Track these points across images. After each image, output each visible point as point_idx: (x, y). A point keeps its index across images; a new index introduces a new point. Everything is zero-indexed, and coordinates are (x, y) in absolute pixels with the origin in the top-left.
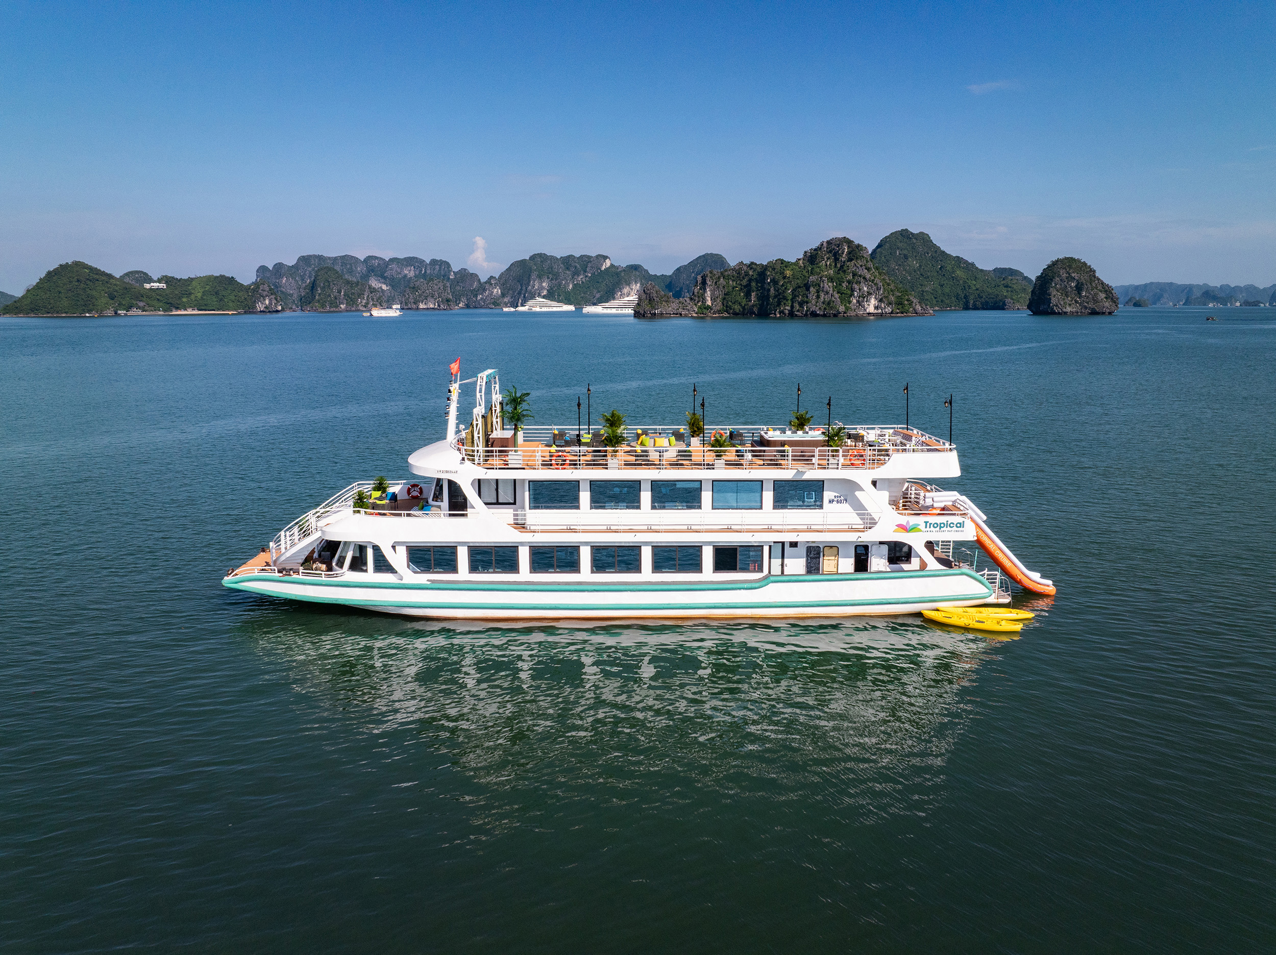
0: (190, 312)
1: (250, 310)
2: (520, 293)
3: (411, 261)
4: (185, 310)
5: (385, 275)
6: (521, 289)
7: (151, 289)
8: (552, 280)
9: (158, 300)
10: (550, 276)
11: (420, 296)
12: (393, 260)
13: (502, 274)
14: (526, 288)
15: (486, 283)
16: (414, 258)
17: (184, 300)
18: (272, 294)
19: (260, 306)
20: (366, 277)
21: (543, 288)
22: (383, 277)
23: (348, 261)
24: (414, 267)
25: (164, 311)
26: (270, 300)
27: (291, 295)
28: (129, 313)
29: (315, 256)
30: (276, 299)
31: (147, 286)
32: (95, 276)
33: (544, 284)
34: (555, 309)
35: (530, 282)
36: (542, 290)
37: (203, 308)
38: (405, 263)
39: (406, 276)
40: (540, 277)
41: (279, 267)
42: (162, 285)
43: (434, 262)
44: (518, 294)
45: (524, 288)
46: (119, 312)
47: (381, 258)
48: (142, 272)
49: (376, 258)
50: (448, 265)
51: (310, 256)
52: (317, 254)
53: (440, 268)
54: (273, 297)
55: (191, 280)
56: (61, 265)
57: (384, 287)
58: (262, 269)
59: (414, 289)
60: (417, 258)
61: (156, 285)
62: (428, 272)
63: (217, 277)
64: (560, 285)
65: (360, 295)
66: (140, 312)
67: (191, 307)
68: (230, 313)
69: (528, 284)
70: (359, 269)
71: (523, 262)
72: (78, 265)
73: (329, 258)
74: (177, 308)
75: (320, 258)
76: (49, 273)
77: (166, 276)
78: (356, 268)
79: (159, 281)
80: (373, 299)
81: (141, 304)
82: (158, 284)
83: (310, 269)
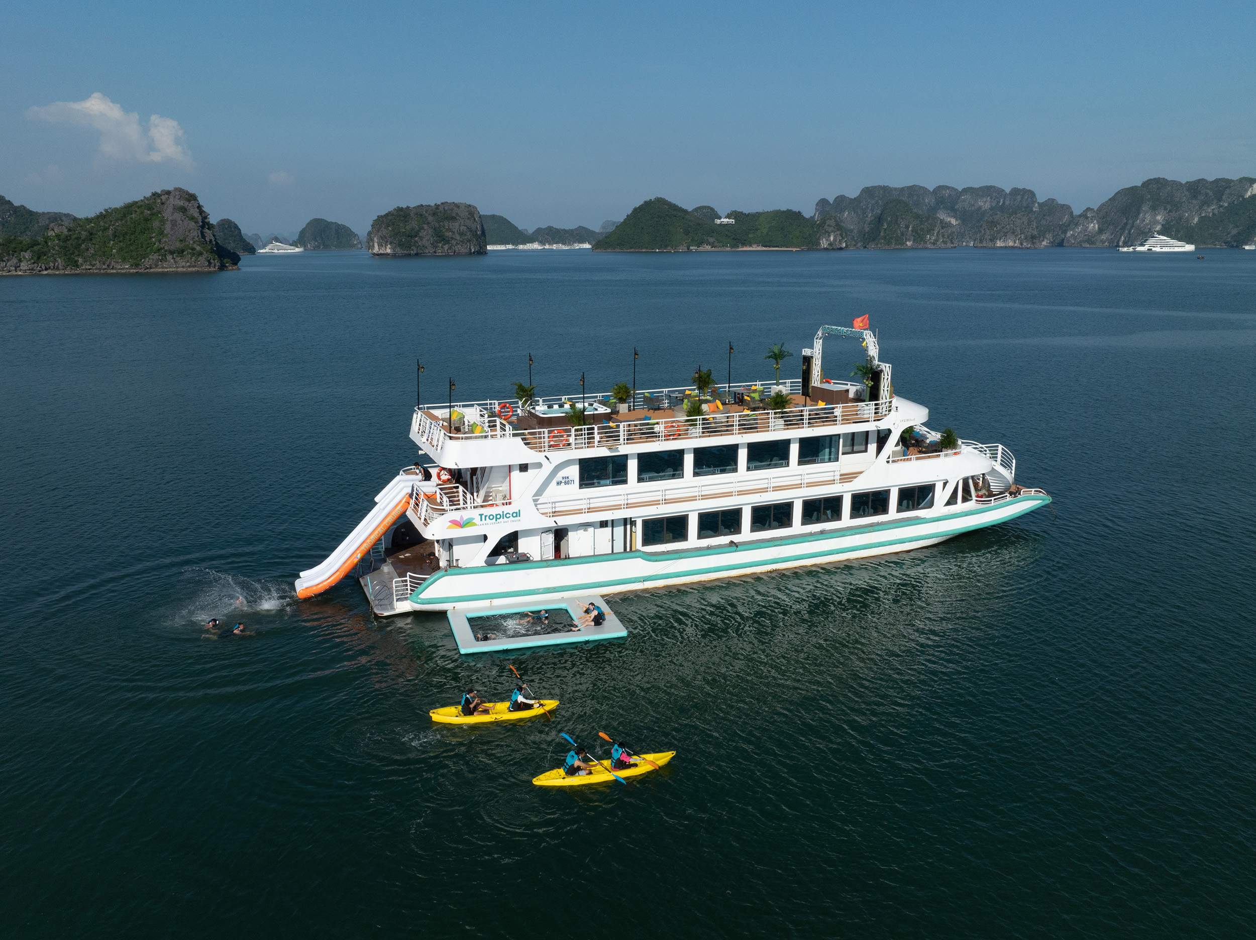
0: (755, 248)
1: (811, 244)
2: (1123, 229)
3: (988, 191)
4: (751, 246)
5: (957, 207)
6: (1126, 224)
7: (721, 225)
8: (1170, 211)
9: (727, 236)
10: (1169, 207)
11: (998, 232)
12: (966, 190)
13: (1103, 205)
14: (1133, 222)
15: (1080, 216)
16: (992, 187)
17: (751, 236)
18: (838, 230)
19: (824, 243)
20: (933, 210)
21: (1156, 222)
22: (952, 211)
23: (914, 191)
24: (991, 198)
25: (732, 247)
26: (835, 237)
27: (852, 231)
28: (701, 249)
29: (880, 187)
30: (841, 235)
31: (718, 221)
32: (675, 213)
33: (1159, 218)
34: (1177, 250)
35: (1139, 214)
36: (1154, 224)
37: (768, 244)
38: (981, 193)
39: (980, 208)
40: (1154, 208)
41: (841, 199)
42: (732, 221)
43: (1016, 192)
44: (1121, 229)
45: (1130, 222)
46: (691, 248)
47: (953, 188)
48: (709, 207)
49: (947, 188)
50: (1032, 194)
51: (875, 187)
52: (882, 184)
53: (1022, 198)
54: (838, 232)
55: (758, 215)
56: (645, 202)
57: (953, 221)
58: (823, 202)
59: (993, 224)
60: (994, 187)
61: (725, 221)
62: (1007, 203)
63: (784, 212)
64: (1180, 218)
65: (930, 231)
66: (708, 248)
67: (756, 243)
68: (794, 249)
69: (1137, 217)
70: (927, 200)
71: (1133, 189)
72: (660, 201)
73: (896, 189)
74: (744, 245)
75: (885, 189)
76: (635, 210)
77: (735, 211)
78: (924, 200)
79: (728, 216)
80: (943, 236)
81: (711, 240)
82: (727, 220)
83: (873, 202)
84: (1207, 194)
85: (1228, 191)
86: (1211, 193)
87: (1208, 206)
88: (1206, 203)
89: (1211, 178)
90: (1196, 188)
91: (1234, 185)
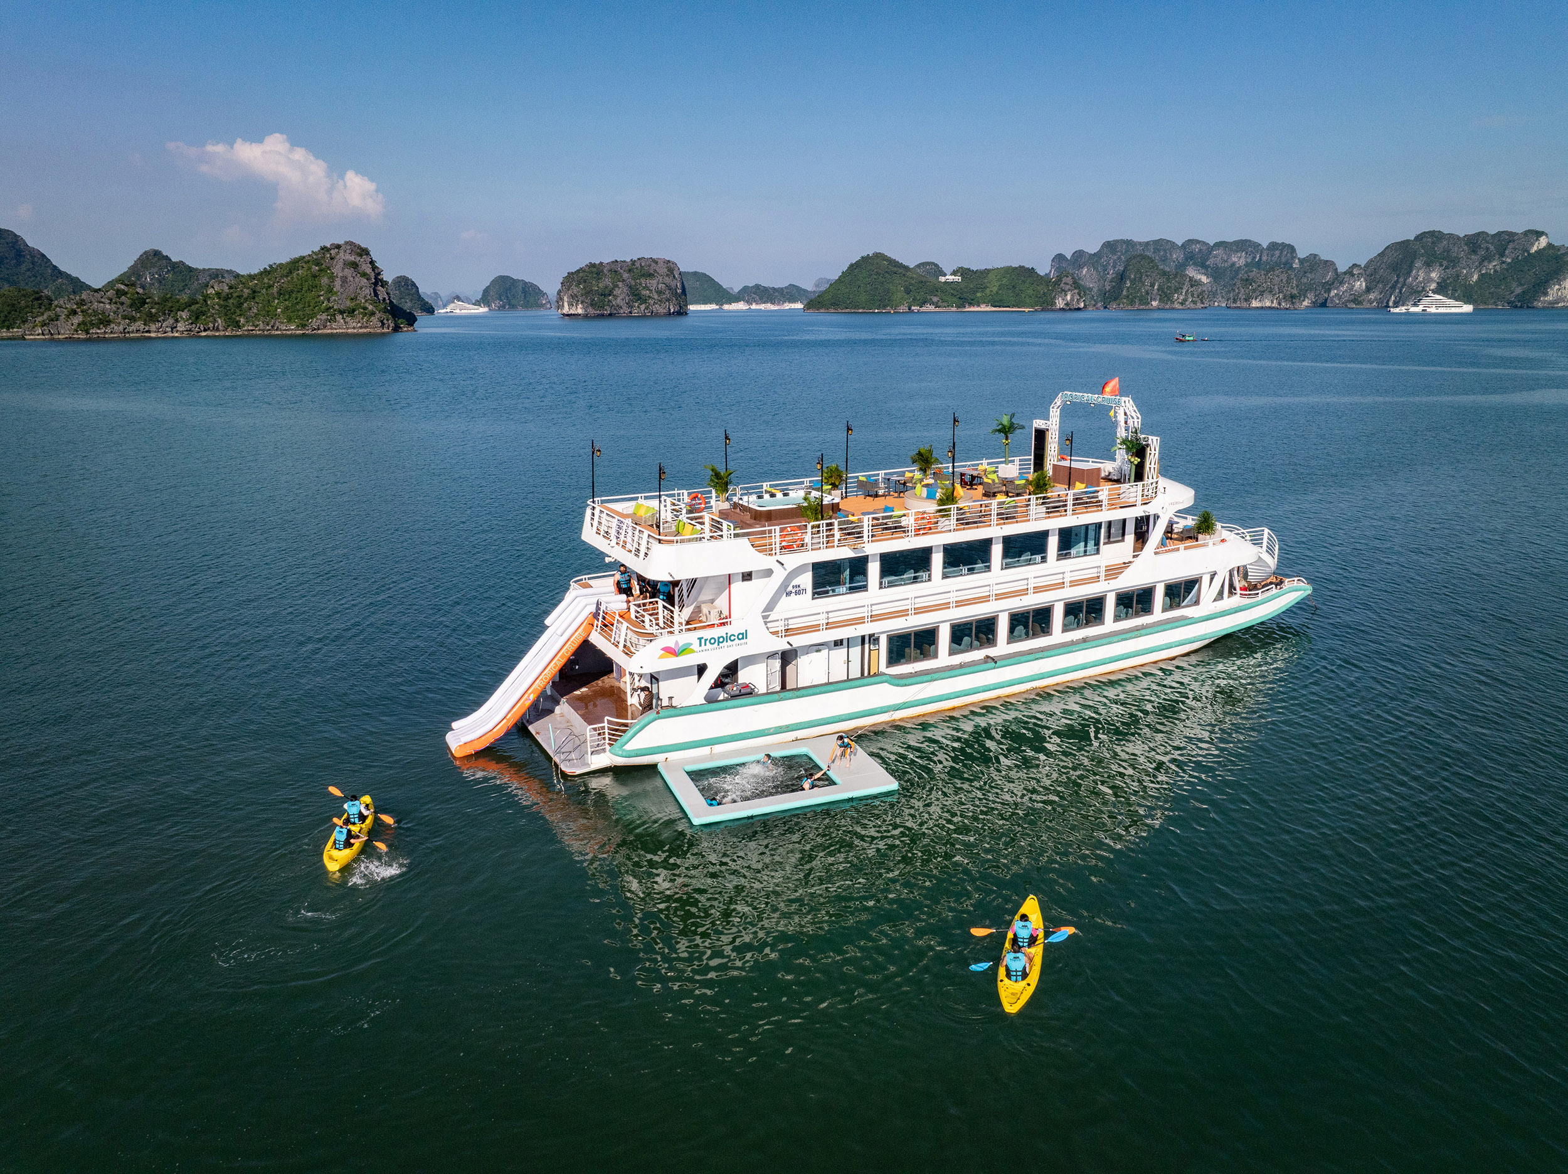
0: (983, 308)
1: (1046, 304)
2: (1393, 287)
3: (1242, 245)
4: (979, 306)
5: (1208, 263)
6: (1397, 282)
7: (945, 283)
8: (1447, 268)
9: (952, 295)
10: (1445, 263)
11: (1254, 291)
12: (1219, 245)
13: (1371, 260)
14: (1405, 280)
15: (1345, 273)
16: (1246, 241)
17: (979, 295)
18: (1075, 288)
19: (1060, 303)
20: (1182, 266)
21: (1431, 280)
22: (1203, 266)
23: (1161, 246)
24: (1246, 253)
25: (958, 307)
26: (1072, 296)
27: (1091, 289)
28: (924, 309)
29: (1123, 241)
30: (1079, 294)
31: (942, 279)
32: (895, 269)
33: (1433, 275)
34: (1453, 310)
35: (1411, 271)
36: (1429, 282)
37: (997, 304)
38: (1234, 248)
39: (1233, 264)
40: (1428, 264)
41: (1079, 254)
42: (958, 278)
43: (1273, 246)
44: (1391, 288)
45: (1401, 279)
46: (913, 308)
47: (1204, 242)
48: (933, 263)
49: (1198, 242)
50: (1292, 249)
51: (1117, 241)
52: (1125, 238)
53: (1281, 253)
54: (1076, 291)
55: (987, 271)
56: (862, 257)
57: (1204, 279)
58: (1060, 258)
59: (1247, 281)
60: (1250, 241)
61: (951, 278)
62: (1264, 258)
63: (1016, 268)
64: (1458, 276)
65: (1177, 290)
66: (932, 308)
67: (984, 303)
68: (1027, 310)
69: (1409, 273)
70: (1174, 256)
71: (1406, 243)
72: (879, 256)
73: (1140, 243)
74: (971, 304)
75: (1128, 243)
76: (852, 266)
77: (962, 268)
78: (1171, 255)
79: (954, 273)
80: (1192, 295)
81: (935, 299)
82: (953, 277)
83: (1115, 257)
84: (1488, 249)
85: (1511, 246)
86: (1492, 248)
87: (1490, 262)
88: (1488, 258)
89: (1492, 231)
90: (1474, 242)
91: (1519, 239)
